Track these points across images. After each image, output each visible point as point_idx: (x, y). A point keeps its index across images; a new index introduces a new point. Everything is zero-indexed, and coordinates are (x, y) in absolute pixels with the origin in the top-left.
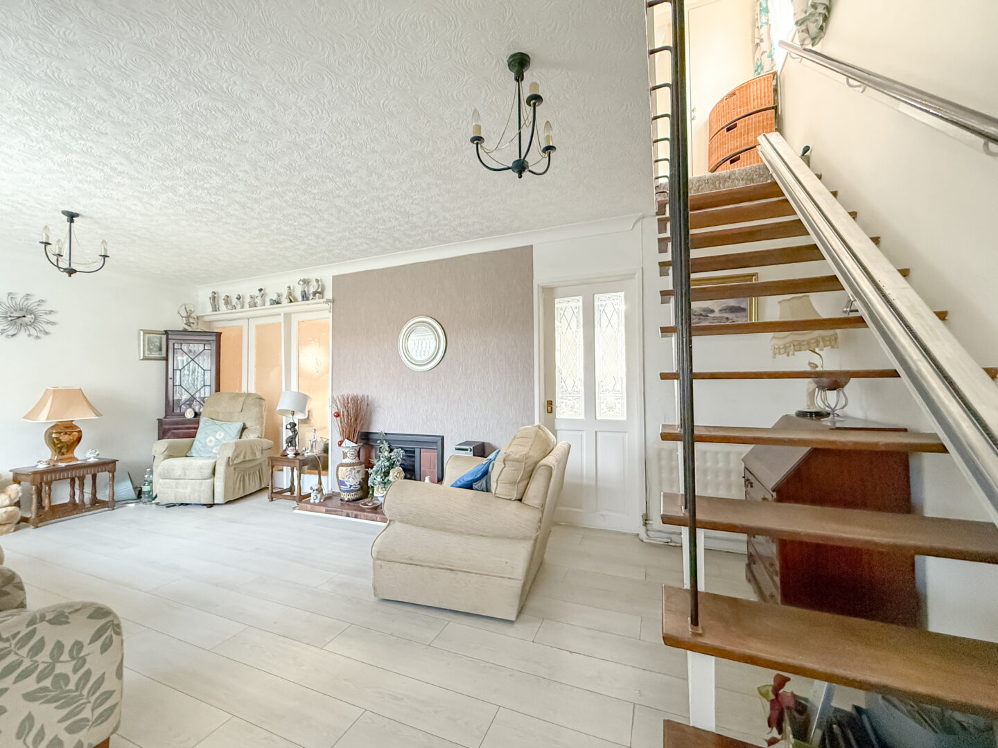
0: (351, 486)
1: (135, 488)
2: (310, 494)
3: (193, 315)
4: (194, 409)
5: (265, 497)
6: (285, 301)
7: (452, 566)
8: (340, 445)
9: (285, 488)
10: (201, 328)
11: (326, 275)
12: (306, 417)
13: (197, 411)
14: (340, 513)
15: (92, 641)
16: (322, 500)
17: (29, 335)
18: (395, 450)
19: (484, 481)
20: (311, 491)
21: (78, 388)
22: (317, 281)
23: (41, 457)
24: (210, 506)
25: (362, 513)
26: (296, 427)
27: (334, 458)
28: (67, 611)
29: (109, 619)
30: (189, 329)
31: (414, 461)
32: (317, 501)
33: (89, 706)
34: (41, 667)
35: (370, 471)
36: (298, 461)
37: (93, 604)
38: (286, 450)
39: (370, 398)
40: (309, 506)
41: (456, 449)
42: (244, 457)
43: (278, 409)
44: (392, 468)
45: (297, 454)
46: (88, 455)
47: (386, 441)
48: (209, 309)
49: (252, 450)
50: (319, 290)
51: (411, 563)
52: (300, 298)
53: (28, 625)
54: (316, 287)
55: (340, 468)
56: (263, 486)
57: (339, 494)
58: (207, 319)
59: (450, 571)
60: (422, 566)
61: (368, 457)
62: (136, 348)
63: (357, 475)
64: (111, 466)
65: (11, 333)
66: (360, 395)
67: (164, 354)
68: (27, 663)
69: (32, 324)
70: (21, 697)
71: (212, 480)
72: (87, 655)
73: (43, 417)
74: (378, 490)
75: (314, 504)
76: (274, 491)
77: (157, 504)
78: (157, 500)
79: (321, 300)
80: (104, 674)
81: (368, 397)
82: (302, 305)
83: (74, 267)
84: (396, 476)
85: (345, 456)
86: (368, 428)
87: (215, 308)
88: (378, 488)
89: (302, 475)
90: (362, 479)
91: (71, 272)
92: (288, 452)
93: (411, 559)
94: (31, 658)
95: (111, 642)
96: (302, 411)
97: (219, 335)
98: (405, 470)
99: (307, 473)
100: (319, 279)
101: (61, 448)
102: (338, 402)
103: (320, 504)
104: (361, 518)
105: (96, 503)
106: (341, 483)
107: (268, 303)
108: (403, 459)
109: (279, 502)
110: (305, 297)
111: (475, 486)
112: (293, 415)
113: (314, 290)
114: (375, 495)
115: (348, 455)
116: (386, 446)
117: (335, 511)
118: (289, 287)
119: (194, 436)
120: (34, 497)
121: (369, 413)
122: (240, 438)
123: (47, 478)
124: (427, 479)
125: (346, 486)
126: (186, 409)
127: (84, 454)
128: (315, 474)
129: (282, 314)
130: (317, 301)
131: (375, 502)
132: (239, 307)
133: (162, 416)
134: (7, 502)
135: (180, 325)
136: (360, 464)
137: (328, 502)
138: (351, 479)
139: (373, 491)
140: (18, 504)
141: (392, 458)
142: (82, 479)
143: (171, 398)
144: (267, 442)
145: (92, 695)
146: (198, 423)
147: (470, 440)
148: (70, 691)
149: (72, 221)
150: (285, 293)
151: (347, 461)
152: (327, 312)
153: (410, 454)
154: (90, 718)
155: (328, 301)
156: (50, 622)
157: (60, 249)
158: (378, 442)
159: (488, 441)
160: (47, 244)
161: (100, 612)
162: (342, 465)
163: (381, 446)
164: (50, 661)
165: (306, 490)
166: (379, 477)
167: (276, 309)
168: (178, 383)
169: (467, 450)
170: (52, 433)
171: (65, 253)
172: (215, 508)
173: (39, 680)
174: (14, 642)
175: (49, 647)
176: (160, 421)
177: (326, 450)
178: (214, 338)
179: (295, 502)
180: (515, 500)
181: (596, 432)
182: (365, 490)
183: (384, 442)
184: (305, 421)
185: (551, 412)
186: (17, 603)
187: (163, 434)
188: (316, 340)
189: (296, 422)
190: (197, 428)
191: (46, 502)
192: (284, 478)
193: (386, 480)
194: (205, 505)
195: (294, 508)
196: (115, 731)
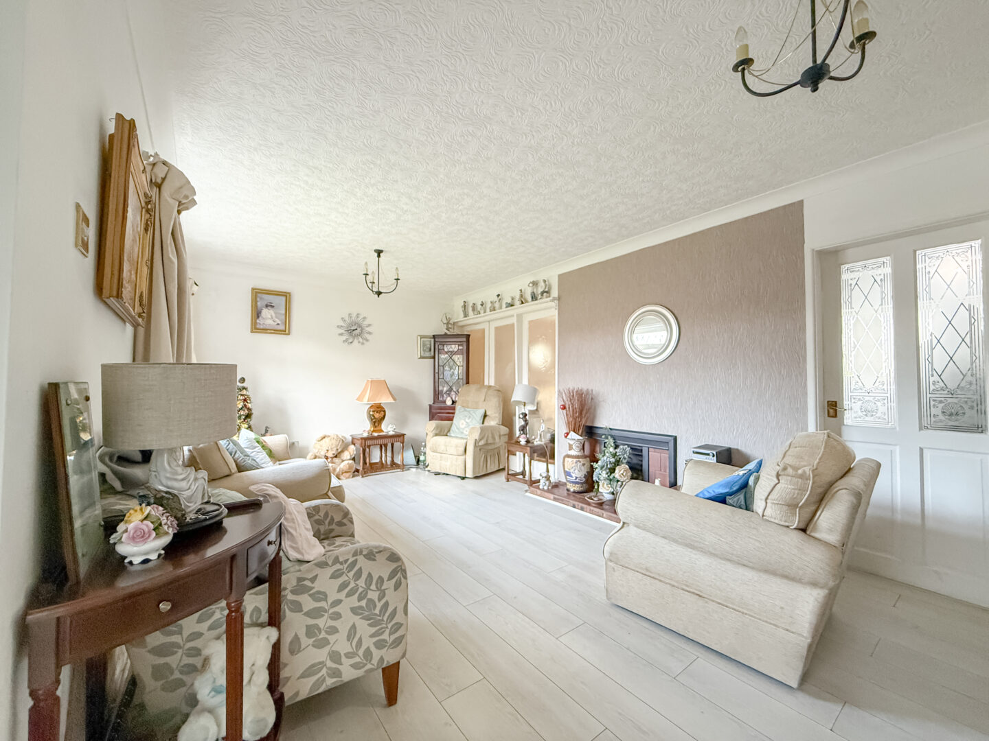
0: (576, 478)
1: (415, 457)
2: (539, 480)
3: (451, 322)
4: (452, 398)
5: (503, 476)
6: (517, 303)
7: (701, 591)
8: (566, 437)
9: (518, 471)
10: (456, 331)
11: (552, 275)
12: (535, 408)
13: (454, 399)
14: (567, 503)
15: (390, 578)
16: (550, 488)
17: (359, 342)
18: (621, 447)
19: (741, 497)
20: (541, 478)
21: (383, 379)
22: (545, 281)
23: (363, 428)
24: (463, 478)
25: (588, 507)
26: (527, 417)
27: (561, 448)
28: (375, 550)
29: (399, 564)
30: (448, 333)
31: (642, 461)
32: (546, 488)
33: (387, 631)
34: (360, 590)
35: (595, 465)
36: (529, 448)
37: (390, 549)
38: (519, 437)
39: (594, 392)
40: (539, 492)
41: (694, 452)
42: (487, 441)
43: (512, 400)
44: (618, 465)
45: (528, 442)
46: (389, 429)
47: (612, 436)
48: (462, 315)
49: (492, 434)
50: (547, 290)
51: (647, 573)
52: (530, 299)
53: (353, 556)
54: (544, 287)
55: (567, 459)
56: (501, 467)
57: (565, 484)
58: (461, 324)
59: (697, 597)
60: (660, 581)
61: (593, 451)
62: (415, 349)
63: (582, 468)
64: (402, 437)
65: (350, 341)
66: (585, 389)
67: (433, 354)
68: (352, 585)
69: (360, 335)
70: (349, 610)
71: (463, 457)
72: (387, 589)
73: (365, 400)
74: (603, 486)
75: (543, 490)
76: (510, 473)
77: (429, 471)
78: (428, 468)
79: (548, 299)
80: (396, 608)
81: (592, 390)
82: (532, 305)
83: (381, 290)
84: (622, 474)
85: (571, 447)
86: (593, 422)
87: (466, 315)
88: (604, 484)
89: (532, 461)
90: (587, 472)
91: (379, 293)
92: (521, 439)
93: (647, 570)
94: (355, 581)
95: (400, 584)
96: (532, 403)
97: (468, 336)
98: (631, 468)
99: (536, 460)
100: (546, 279)
101: (375, 422)
102: (564, 395)
103: (548, 491)
104: (586, 512)
105: (394, 465)
106: (567, 474)
107: (504, 306)
108: (629, 457)
109: (513, 483)
110: (534, 298)
111: (729, 499)
112: (525, 405)
113: (542, 290)
114: (600, 490)
115: (574, 447)
116: (610, 441)
117: (562, 500)
118: (521, 290)
119: (451, 419)
120: (362, 455)
121: (593, 407)
122: (483, 423)
123: (369, 443)
124: (657, 482)
125: (572, 477)
126: (447, 398)
127: (388, 428)
128: (543, 462)
129: (515, 315)
130: (545, 300)
131: (601, 497)
132: (482, 312)
133: (431, 403)
134: (349, 457)
135: (443, 331)
136: (585, 457)
137: (556, 490)
138: (576, 471)
139: (598, 486)
140: (354, 459)
141: (618, 454)
142: (386, 446)
143: (437, 389)
144: (505, 430)
145: (390, 622)
146: (454, 409)
147: (710, 444)
148: (376, 614)
149: (379, 256)
150: (518, 297)
151: (573, 453)
152: (553, 309)
153: (637, 452)
154: (388, 640)
155: (554, 299)
156: (364, 556)
157: (373, 279)
158: (603, 436)
159: (735, 447)
160: (367, 274)
161: (394, 557)
162: (568, 456)
163: (606, 441)
164: (365, 587)
165: (536, 476)
166: (604, 472)
167: (511, 311)
168: (441, 377)
169: (708, 454)
170: (370, 412)
171: (376, 281)
172: (466, 480)
173: (360, 599)
174: (346, 566)
175: (364, 576)
176: (430, 406)
177: (552, 440)
178: (465, 339)
179: (526, 485)
180: (795, 529)
181: (921, 450)
182: (589, 485)
183: (609, 437)
184: (535, 412)
185: (835, 416)
186: (350, 533)
187: (432, 417)
188: (543, 337)
189: (527, 413)
190: (454, 413)
191: (367, 460)
192: (517, 462)
193: (611, 477)
194: (459, 477)
195: (526, 491)
196: (404, 656)
